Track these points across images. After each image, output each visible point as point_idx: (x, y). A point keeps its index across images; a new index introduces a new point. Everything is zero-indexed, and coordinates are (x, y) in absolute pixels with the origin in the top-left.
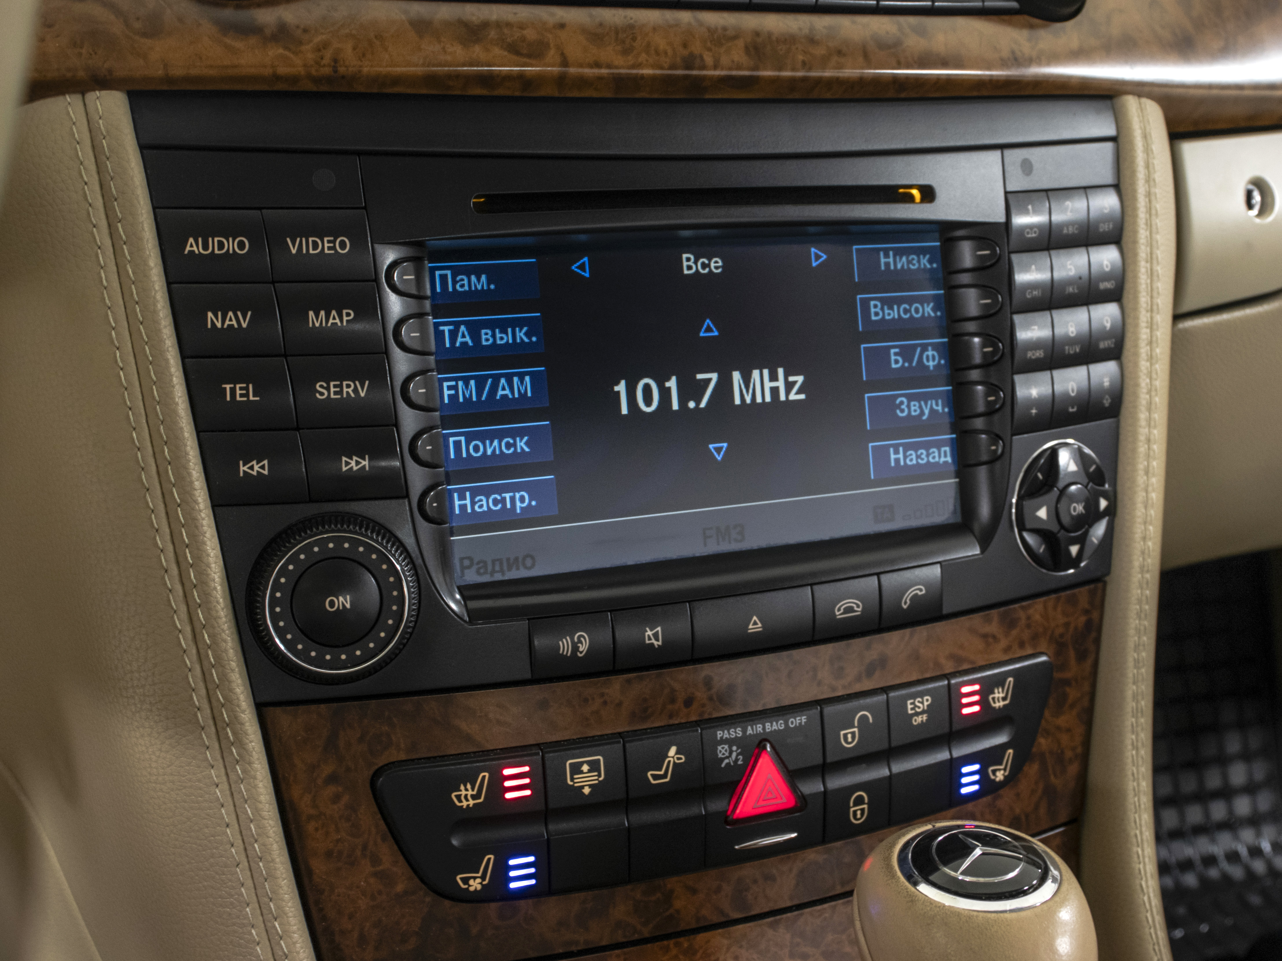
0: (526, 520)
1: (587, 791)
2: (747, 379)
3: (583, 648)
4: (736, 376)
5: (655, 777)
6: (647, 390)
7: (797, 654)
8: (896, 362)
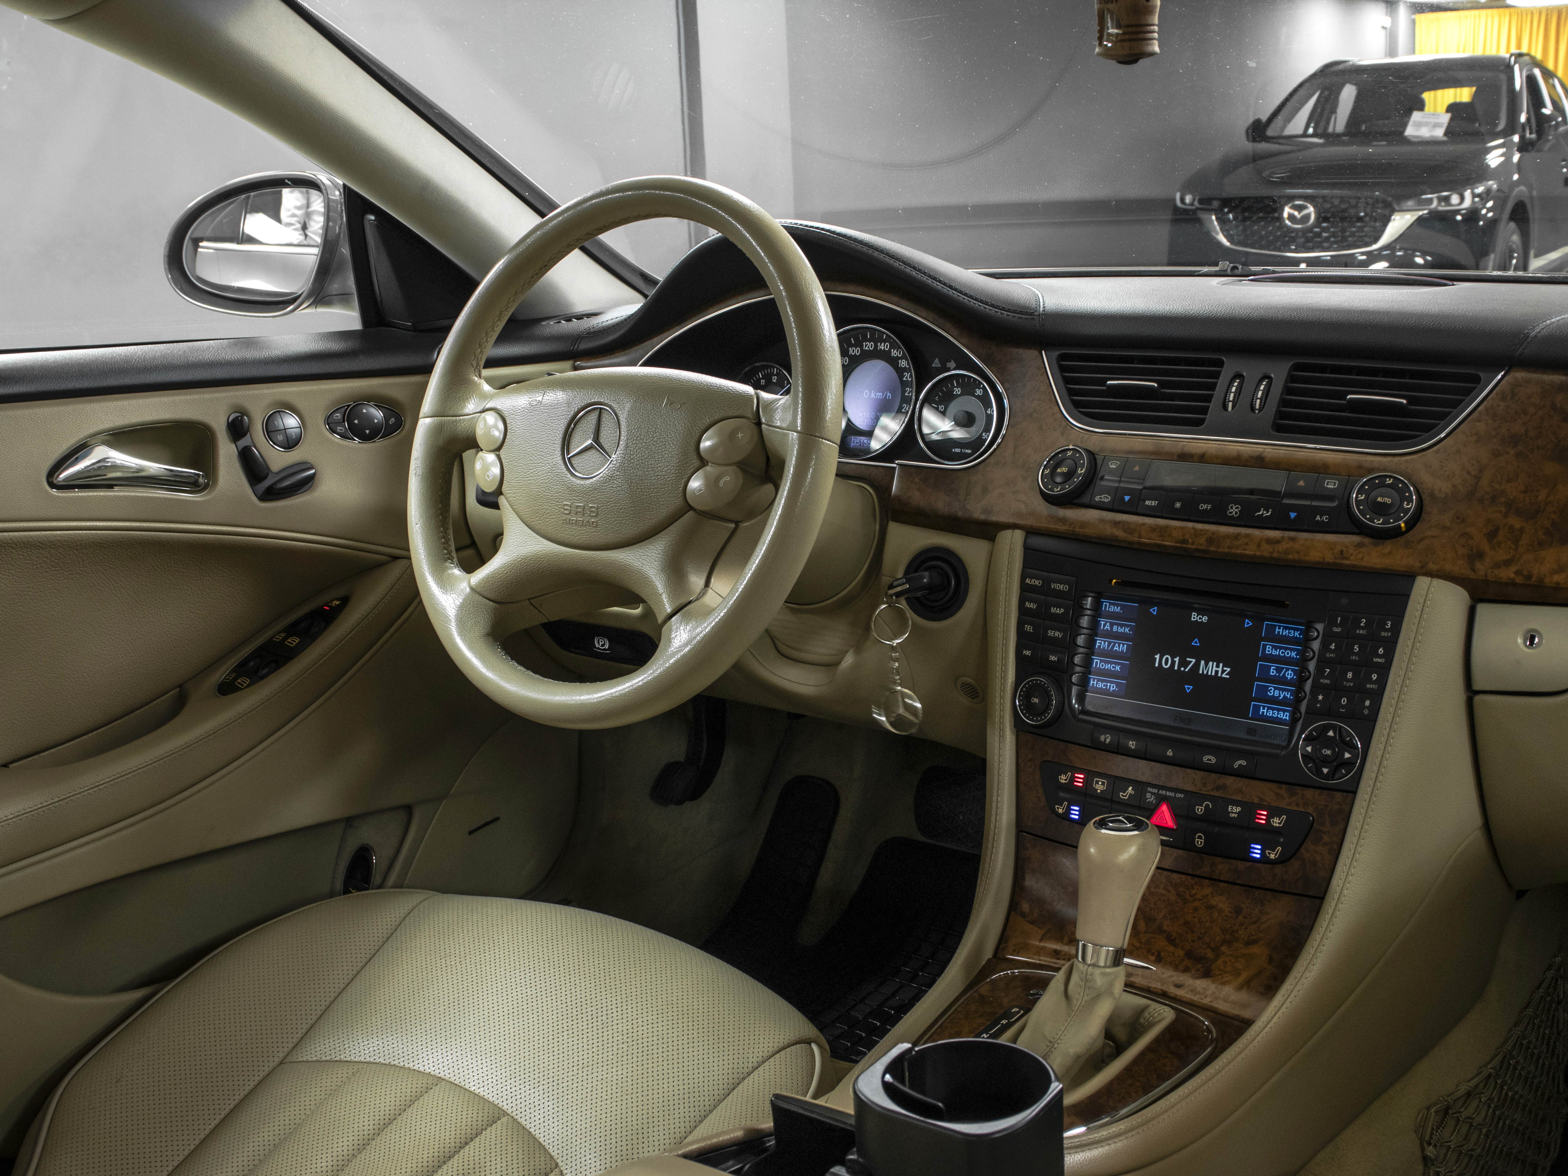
0: (1113, 694)
1: (1099, 791)
2: (1206, 664)
3: (1108, 740)
4: (1203, 662)
5: (1123, 796)
6: (1167, 660)
7: (1186, 770)
8: (1273, 672)
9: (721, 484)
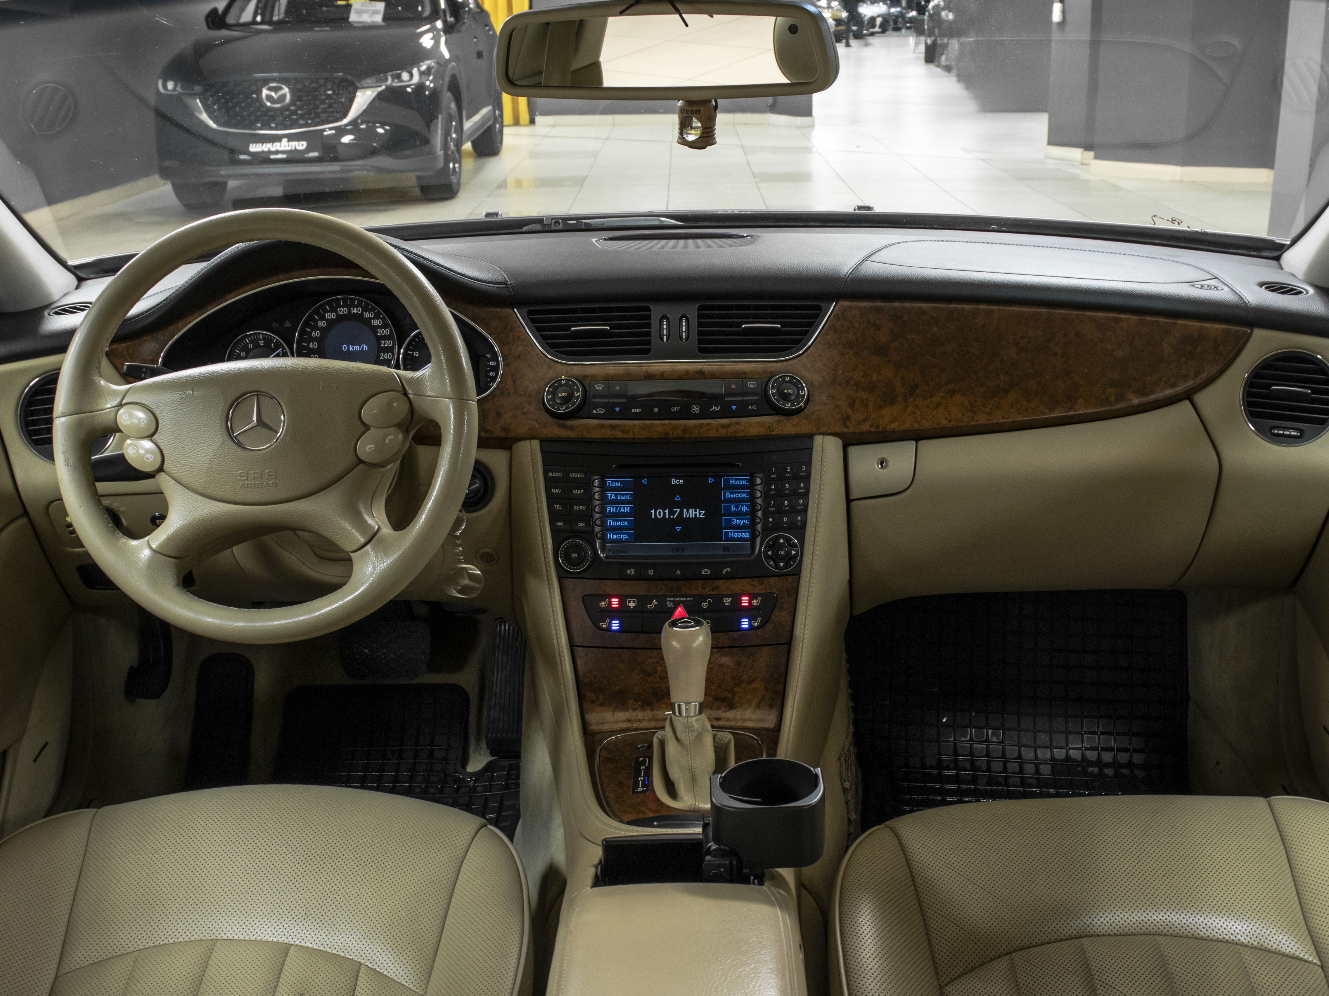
1: (632, 607)
2: (688, 511)
3: (633, 573)
4: (685, 510)
5: (649, 607)
6: (660, 512)
7: (692, 582)
8: (733, 509)
9: (387, 441)
